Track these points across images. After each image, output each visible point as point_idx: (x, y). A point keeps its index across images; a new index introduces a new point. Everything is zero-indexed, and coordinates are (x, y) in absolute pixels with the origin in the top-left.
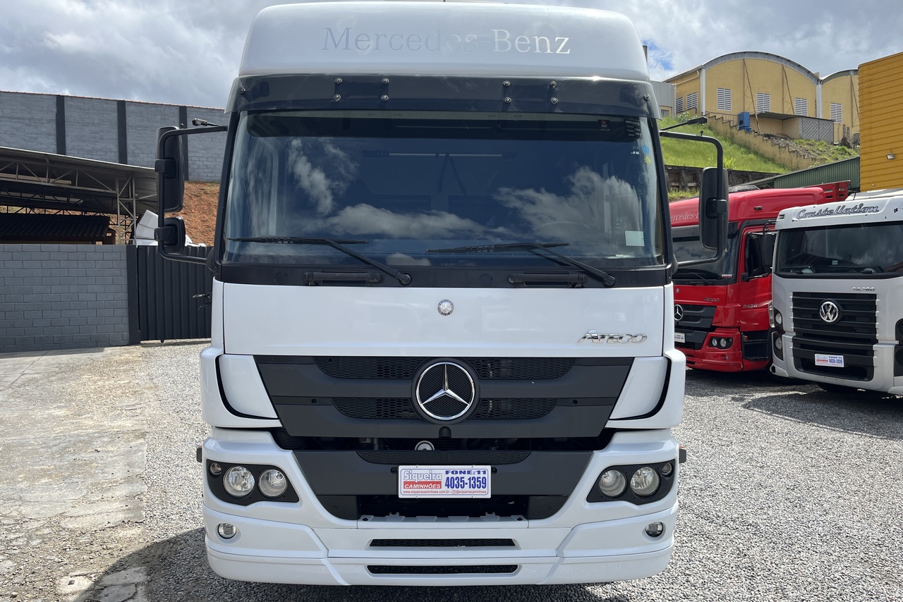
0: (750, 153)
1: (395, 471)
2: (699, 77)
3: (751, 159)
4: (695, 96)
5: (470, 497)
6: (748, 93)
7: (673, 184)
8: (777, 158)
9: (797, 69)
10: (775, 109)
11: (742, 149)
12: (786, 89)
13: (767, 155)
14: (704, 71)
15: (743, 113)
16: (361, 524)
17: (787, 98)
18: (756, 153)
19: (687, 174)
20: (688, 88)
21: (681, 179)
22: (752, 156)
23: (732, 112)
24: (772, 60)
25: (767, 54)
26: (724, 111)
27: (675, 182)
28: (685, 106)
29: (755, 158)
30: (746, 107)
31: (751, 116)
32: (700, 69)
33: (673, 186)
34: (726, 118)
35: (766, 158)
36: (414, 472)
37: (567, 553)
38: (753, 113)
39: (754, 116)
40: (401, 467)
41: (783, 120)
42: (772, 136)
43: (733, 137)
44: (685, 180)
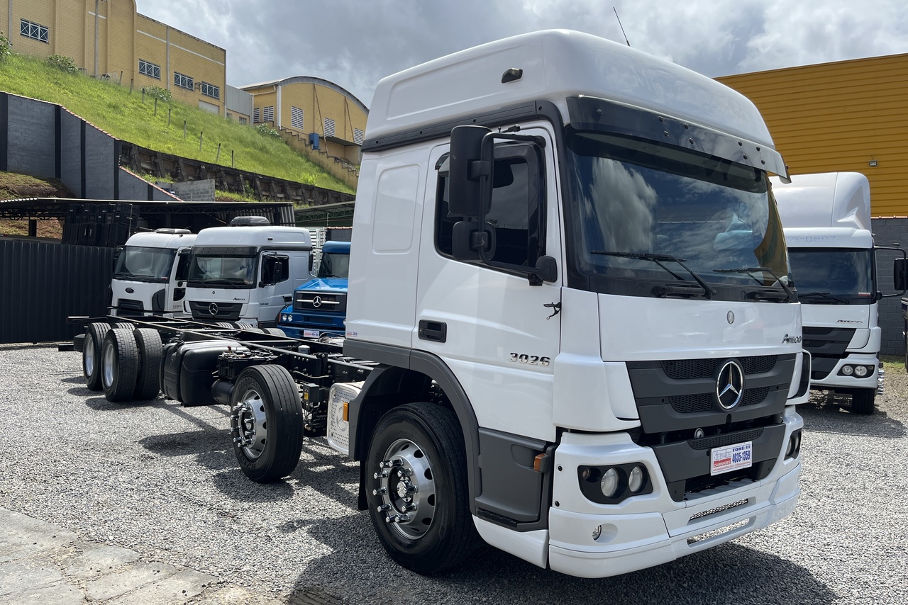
0: (323, 172)
1: (709, 454)
2: (275, 92)
3: (325, 178)
4: (271, 110)
5: (742, 468)
6: (317, 116)
7: (264, 193)
8: (346, 180)
9: (355, 103)
10: (339, 134)
11: (317, 168)
12: (347, 119)
13: (338, 176)
14: (280, 87)
15: (313, 134)
16: (689, 503)
17: (348, 127)
18: (329, 173)
19: (276, 184)
20: (264, 101)
21: (271, 190)
22: (325, 175)
23: (305, 131)
24: (338, 90)
25: (333, 84)
26: (297, 129)
27: (265, 191)
28: (262, 117)
29: (328, 178)
30: (316, 129)
31: (320, 138)
32: (276, 85)
33: (264, 195)
34: (302, 136)
35: (338, 179)
36: (719, 452)
37: (777, 500)
38: (321, 136)
39: (323, 138)
40: (713, 450)
41: (345, 146)
42: (338, 159)
43: (308, 155)
44: (275, 191)
